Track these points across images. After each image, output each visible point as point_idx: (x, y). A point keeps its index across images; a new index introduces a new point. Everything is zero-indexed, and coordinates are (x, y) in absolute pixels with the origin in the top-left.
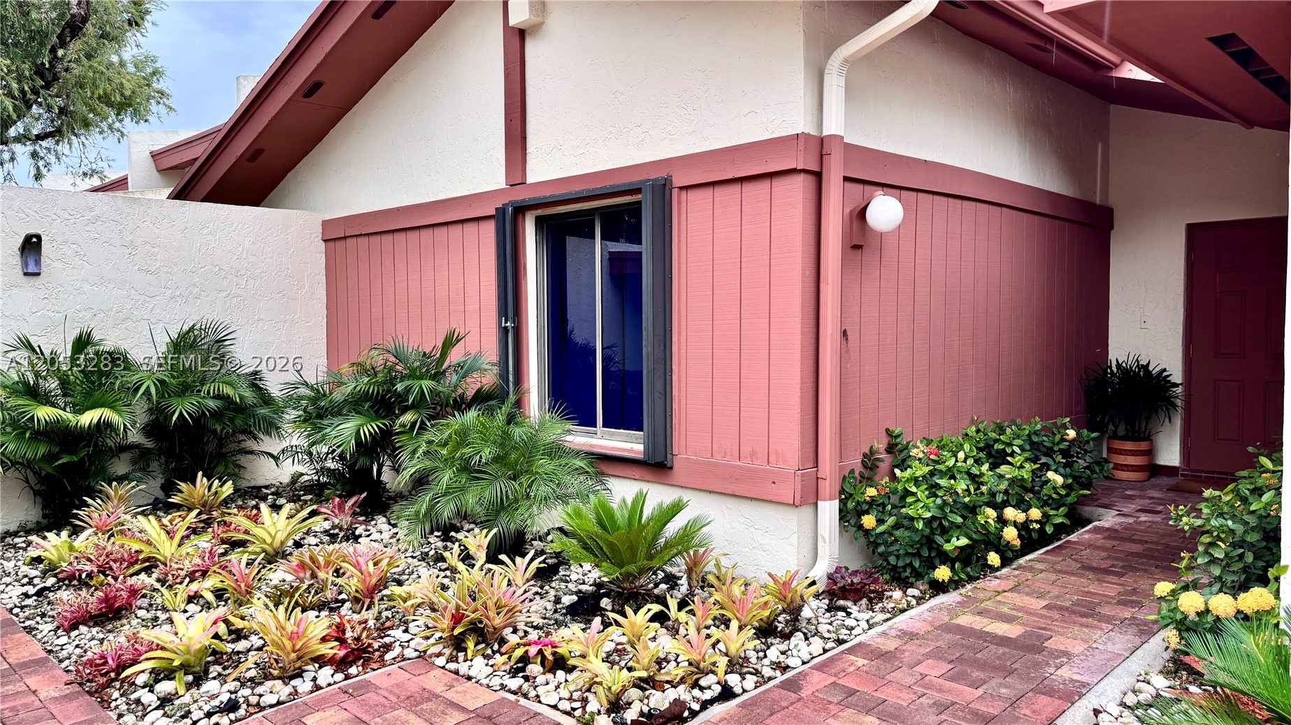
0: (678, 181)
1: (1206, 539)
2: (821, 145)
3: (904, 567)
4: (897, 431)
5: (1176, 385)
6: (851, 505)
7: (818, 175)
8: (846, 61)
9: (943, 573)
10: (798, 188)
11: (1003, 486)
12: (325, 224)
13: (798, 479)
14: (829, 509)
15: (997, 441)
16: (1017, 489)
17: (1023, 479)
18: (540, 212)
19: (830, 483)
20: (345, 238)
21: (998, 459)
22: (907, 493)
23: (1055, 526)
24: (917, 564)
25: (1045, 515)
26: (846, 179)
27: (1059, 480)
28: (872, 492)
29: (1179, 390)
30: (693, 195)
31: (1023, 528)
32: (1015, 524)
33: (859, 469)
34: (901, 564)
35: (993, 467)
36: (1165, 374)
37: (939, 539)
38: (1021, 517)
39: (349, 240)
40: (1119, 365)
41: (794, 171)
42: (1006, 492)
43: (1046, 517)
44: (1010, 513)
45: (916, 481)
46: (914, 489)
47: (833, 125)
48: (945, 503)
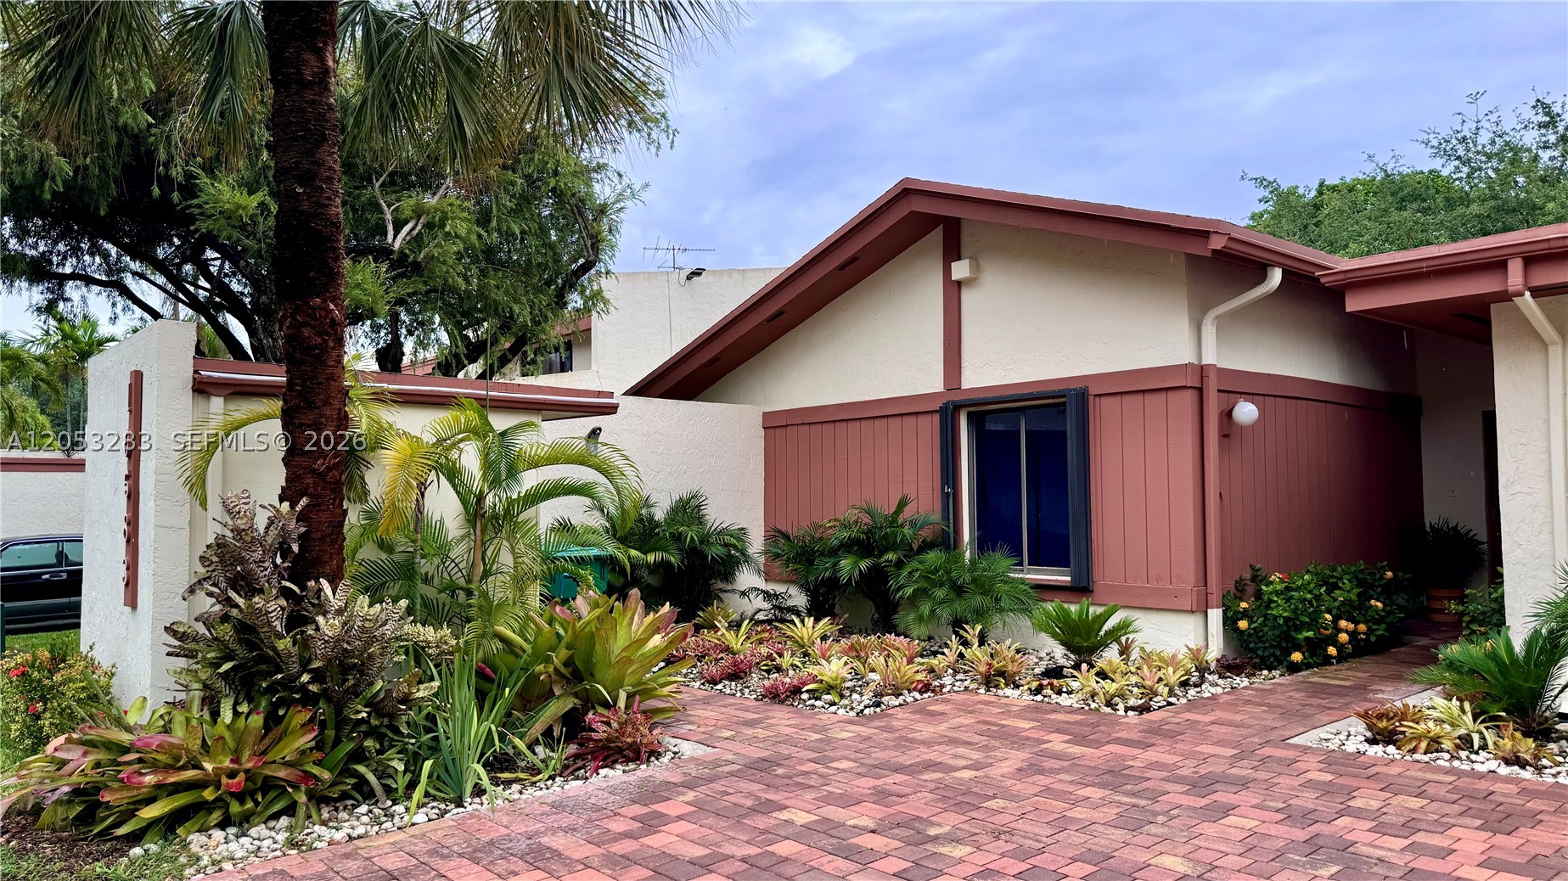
0: (1093, 391)
1: (1466, 618)
2: (1202, 370)
3: (1269, 657)
4: (1258, 566)
5: (1483, 543)
6: (1230, 614)
7: (1200, 390)
8: (1217, 317)
9: (1297, 657)
10: (1189, 398)
11: (1336, 604)
12: (765, 414)
13: (1194, 594)
14: (1215, 615)
15: (1332, 577)
16: (1347, 608)
17: (1351, 601)
18: (972, 409)
19: (1214, 598)
20: (786, 426)
21: (1331, 589)
22: (1271, 601)
23: (1377, 636)
24: (1278, 653)
25: (1369, 629)
26: (1219, 391)
27: (1379, 605)
28: (1244, 605)
29: (1485, 546)
30: (1103, 400)
31: (1353, 634)
32: (1347, 632)
33: (1233, 590)
34: (1266, 654)
35: (1329, 592)
36: (1471, 534)
37: (1293, 634)
38: (1351, 626)
39: (788, 428)
40: (1432, 526)
41: (1185, 387)
42: (1339, 609)
43: (1370, 631)
44: (1343, 623)
45: (1277, 593)
46: (1275, 599)
47: (1209, 358)
48: (1296, 608)
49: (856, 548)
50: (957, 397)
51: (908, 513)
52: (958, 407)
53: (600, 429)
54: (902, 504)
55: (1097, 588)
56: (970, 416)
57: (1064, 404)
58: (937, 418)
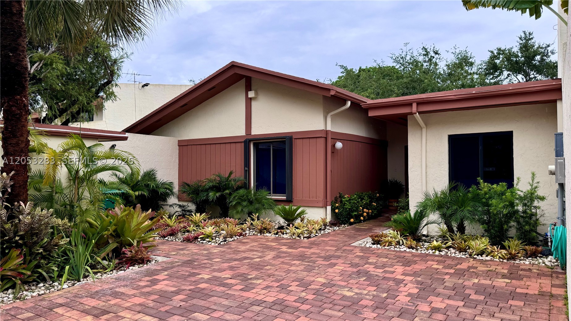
0: (294, 137)
1: (399, 208)
2: (327, 132)
3: (344, 221)
4: (341, 193)
5: (404, 185)
6: (333, 208)
7: (326, 138)
8: (331, 115)
9: (352, 220)
10: (323, 140)
11: (363, 204)
12: (179, 141)
13: (323, 201)
14: (329, 208)
15: (362, 196)
16: (366, 205)
17: (367, 203)
18: (255, 142)
19: (329, 203)
20: (187, 145)
21: (362, 199)
22: (345, 203)
23: (374, 214)
24: (347, 219)
25: (372, 211)
26: (331, 138)
27: (375, 204)
28: (337, 205)
29: (404, 186)
30: (297, 140)
31: (368, 213)
32: (366, 212)
33: (334, 200)
34: (343, 220)
35: (361, 200)
36: (401, 183)
37: (351, 213)
38: (367, 211)
39: (188, 146)
40: (390, 181)
41: (321, 137)
42: (364, 206)
43: (372, 212)
44: (365, 210)
45: (347, 201)
46: (346, 203)
47: (329, 128)
48: (352, 206)
49: (215, 189)
50: (249, 137)
51: (233, 177)
52: (250, 141)
53: (115, 145)
54: (231, 173)
55: (294, 201)
56: (254, 144)
57: (285, 141)
58: (243, 144)
